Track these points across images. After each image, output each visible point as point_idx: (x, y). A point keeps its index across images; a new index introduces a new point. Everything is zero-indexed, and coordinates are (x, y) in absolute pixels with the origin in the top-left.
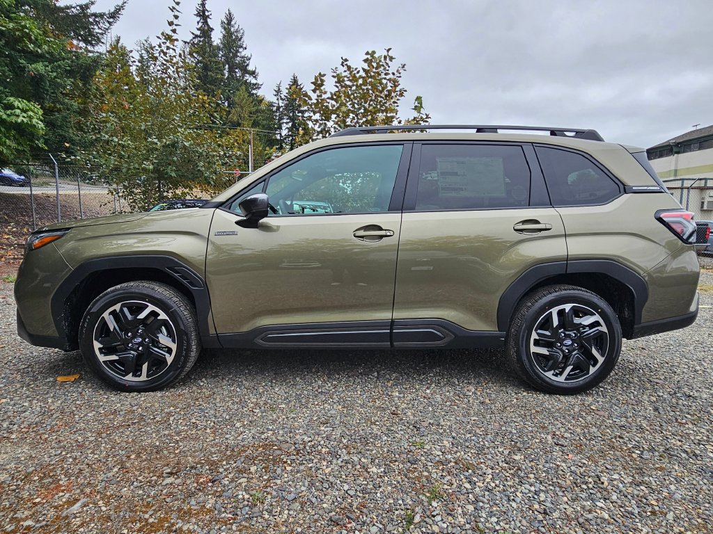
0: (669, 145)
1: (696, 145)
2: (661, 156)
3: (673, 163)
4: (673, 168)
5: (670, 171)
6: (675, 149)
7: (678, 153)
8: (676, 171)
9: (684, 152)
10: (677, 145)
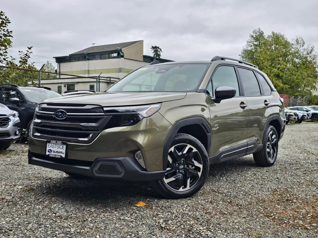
0: (84, 54)
1: (98, 56)
2: (79, 60)
3: (87, 66)
4: (87, 69)
5: (85, 70)
6: (87, 57)
7: (89, 60)
8: (88, 71)
9: (92, 60)
10: (88, 54)
